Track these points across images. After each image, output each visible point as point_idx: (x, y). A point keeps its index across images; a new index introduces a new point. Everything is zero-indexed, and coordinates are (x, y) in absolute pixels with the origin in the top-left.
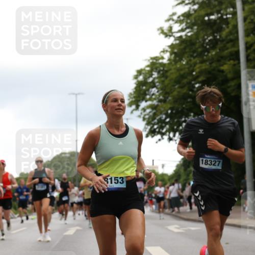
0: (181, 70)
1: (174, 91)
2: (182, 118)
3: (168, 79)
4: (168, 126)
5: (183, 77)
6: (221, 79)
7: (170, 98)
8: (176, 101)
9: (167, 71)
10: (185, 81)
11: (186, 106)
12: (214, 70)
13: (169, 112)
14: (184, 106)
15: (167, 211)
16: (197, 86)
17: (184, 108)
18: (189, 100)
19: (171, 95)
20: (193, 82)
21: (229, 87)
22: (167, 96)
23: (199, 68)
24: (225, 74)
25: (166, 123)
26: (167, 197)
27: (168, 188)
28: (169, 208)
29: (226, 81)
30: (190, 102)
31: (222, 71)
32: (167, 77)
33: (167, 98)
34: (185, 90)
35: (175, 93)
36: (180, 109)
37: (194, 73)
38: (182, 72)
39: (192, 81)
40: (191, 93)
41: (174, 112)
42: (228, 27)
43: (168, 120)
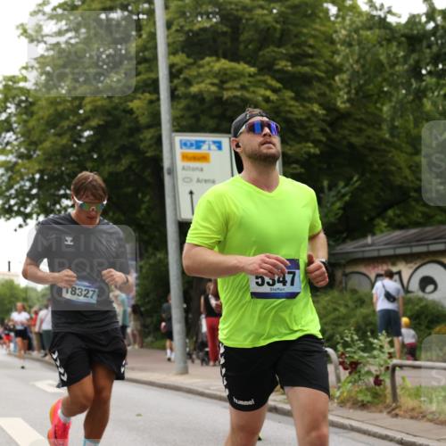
0: (59, 103)
1: (45, 140)
2: (59, 190)
3: (35, 117)
4: (34, 202)
5: (61, 116)
6: (127, 125)
7: (38, 152)
8: (49, 158)
9: (32, 104)
10: (65, 124)
11: (67, 169)
12: (115, 108)
13: (37, 176)
14: (63, 169)
15: (35, 354)
16: (87, 134)
17: (62, 172)
18: (72, 159)
19: (40, 147)
20: (79, 128)
21: (141, 141)
22: (33, 147)
23: (90, 103)
24: (134, 116)
25: (33, 197)
26: (36, 329)
27: (36, 313)
28: (39, 350)
29: (137, 129)
30: (73, 162)
31: (131, 112)
32: (32, 114)
33: (35, 151)
34: (64, 141)
35: (47, 144)
36: (56, 174)
37: (81, 112)
38: (60, 108)
39: (78, 124)
40: (75, 145)
41: (46, 177)
42: (140, 36)
43: (34, 191)
